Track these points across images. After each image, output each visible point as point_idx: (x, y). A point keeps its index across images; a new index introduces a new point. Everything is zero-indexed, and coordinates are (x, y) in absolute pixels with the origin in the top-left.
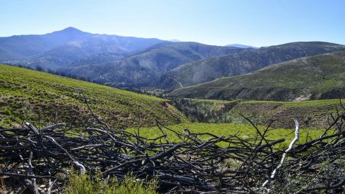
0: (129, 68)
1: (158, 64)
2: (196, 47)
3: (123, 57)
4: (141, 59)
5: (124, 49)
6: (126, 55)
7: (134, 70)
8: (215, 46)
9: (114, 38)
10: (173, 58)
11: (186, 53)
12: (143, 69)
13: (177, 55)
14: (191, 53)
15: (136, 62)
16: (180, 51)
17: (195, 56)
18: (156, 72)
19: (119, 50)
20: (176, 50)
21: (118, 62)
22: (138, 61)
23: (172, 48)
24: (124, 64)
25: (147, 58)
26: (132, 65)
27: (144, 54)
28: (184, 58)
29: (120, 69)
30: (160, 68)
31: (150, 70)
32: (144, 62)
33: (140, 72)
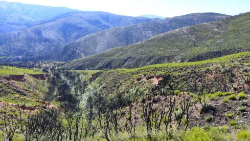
0: (29, 40)
1: (64, 35)
2: (107, 17)
4: (44, 29)
7: (36, 41)
8: (125, 16)
10: (81, 28)
11: (96, 23)
12: (46, 40)
13: (85, 25)
14: (100, 23)
15: (38, 32)
16: (89, 21)
17: (104, 26)
18: (61, 43)
20: (85, 20)
21: (16, 33)
22: (40, 31)
23: (81, 17)
24: (23, 35)
25: (51, 28)
26: (33, 35)
27: (49, 24)
29: (19, 41)
30: (66, 39)
31: (54, 42)
32: (47, 32)
33: (43, 43)
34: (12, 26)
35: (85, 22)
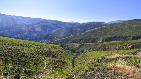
0: (30, 32)
1: (44, 30)
2: (59, 23)
3: (26, 26)
5: (25, 23)
6: (27, 26)
7: (33, 32)
8: (66, 22)
9: (19, 18)
10: (50, 27)
11: (55, 25)
12: (37, 32)
13: (52, 26)
14: (57, 25)
15: (33, 29)
16: (53, 24)
17: (59, 26)
18: (43, 33)
19: (23, 23)
21: (24, 29)
22: (34, 28)
23: (49, 23)
24: (27, 30)
25: (38, 27)
26: (31, 30)
27: (37, 25)
28: (55, 27)
29: (26, 32)
30: (44, 31)
31: (40, 32)
32: (37, 29)
33: (36, 33)
34: (20, 26)
35: (51, 24)
